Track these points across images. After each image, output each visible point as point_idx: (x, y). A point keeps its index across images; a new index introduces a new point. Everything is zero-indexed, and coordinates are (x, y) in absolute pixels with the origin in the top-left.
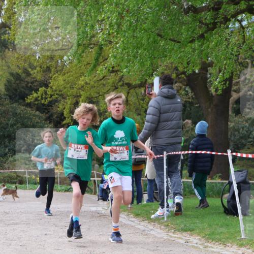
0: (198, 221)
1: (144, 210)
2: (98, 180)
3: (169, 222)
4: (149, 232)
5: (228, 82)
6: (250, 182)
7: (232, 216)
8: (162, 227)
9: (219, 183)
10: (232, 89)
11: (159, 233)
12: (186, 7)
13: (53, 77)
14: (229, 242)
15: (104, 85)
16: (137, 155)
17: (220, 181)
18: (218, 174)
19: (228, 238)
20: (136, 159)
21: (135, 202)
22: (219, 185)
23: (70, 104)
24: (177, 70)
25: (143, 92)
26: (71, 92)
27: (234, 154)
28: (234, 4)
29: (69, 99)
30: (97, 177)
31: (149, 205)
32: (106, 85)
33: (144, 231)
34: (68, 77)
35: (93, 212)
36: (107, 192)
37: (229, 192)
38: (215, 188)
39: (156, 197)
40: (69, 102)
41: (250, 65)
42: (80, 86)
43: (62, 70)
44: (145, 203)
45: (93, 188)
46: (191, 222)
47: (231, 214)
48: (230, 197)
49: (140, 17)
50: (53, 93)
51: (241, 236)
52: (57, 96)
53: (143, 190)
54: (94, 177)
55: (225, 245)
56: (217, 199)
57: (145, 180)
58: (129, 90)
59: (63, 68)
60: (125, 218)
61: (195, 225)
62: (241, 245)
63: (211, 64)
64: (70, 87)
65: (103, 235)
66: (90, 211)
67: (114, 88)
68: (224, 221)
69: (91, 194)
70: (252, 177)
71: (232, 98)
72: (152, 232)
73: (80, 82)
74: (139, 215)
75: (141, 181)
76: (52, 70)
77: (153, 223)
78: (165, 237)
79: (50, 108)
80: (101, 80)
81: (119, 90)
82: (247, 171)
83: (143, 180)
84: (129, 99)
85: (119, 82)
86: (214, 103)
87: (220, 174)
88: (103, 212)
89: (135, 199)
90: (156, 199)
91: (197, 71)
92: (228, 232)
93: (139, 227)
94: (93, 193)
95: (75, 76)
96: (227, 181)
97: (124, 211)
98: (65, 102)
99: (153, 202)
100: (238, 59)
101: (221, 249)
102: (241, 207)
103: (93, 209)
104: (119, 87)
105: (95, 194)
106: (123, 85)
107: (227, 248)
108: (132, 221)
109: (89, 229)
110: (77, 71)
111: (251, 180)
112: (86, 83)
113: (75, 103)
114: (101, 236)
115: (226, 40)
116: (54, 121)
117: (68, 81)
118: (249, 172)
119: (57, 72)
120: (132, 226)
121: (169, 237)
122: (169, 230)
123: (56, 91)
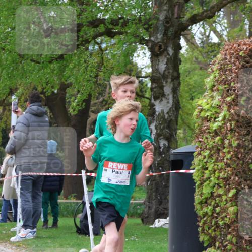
0: (49, 241)
3: (21, 243)
5: (84, 104)
7: (84, 236)
8: (13, 248)
9: (74, 203)
10: (91, 110)
17: (74, 201)
18: (73, 193)
22: (73, 205)
24: (36, 90)
25: (1, 111)
27: (88, 174)
28: (93, 27)
31: (1, 226)
37: (82, 211)
38: (70, 207)
39: (9, 216)
41: (108, 87)
46: (42, 242)
47: (83, 234)
48: (83, 217)
56: (70, 219)
61: (47, 245)
63: (70, 85)
68: (75, 240)
71: (90, 119)
77: (4, 244)
86: (72, 123)
87: (75, 194)
90: (9, 220)
91: (56, 91)
96: (81, 201)
99: (6, 222)
100: (97, 81)
102: (92, 227)
115: (85, 62)
122: (20, 251)
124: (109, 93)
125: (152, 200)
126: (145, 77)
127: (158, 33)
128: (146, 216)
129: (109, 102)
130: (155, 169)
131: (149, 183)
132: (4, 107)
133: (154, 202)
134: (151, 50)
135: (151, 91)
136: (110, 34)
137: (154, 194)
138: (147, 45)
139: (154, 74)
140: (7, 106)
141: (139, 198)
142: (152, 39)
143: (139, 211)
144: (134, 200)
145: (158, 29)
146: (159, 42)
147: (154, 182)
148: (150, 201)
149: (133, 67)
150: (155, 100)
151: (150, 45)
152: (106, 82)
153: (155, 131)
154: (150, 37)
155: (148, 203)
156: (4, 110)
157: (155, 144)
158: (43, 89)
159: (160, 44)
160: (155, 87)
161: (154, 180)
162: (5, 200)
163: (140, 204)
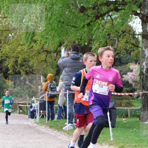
1: (55, 124)
2: (29, 107)
3: (70, 131)
4: (57, 137)
6: (117, 108)
8: (65, 134)
11: (64, 138)
12: (79, 7)
13: (3, 46)
14: (104, 143)
15: (33, 51)
16: (52, 92)
19: (103, 141)
20: (51, 94)
21: (50, 119)
23: (13, 62)
24: (75, 43)
25: (55, 55)
26: (13, 55)
28: (107, 6)
29: (12, 59)
30: (28, 105)
31: (58, 121)
32: (34, 51)
33: (55, 136)
34: (11, 46)
35: (25, 125)
36: (34, 114)
39: (62, 116)
40: (12, 61)
41: (117, 41)
42: (18, 52)
43: (8, 42)
44: (56, 120)
45: (26, 111)
47: (105, 127)
49: (53, 12)
50: (2, 55)
51: (111, 139)
52: (5, 57)
53: (55, 112)
54: (26, 105)
55: (102, 144)
57: (56, 107)
58: (47, 54)
59: (9, 41)
60: (44, 129)
62: (111, 145)
63: (94, 40)
64: (13, 52)
65: (31, 138)
66: (24, 125)
67: (38, 53)
69: (25, 114)
70: (118, 105)
72: (59, 137)
73: (18, 49)
74: (52, 127)
75: (54, 107)
76: (2, 42)
77: (60, 132)
78: (67, 140)
79: (1, 64)
80: (31, 48)
81: (41, 54)
82: (115, 102)
83: (55, 107)
84: (47, 59)
85: (42, 49)
88: (31, 125)
89: (50, 117)
90: (62, 118)
91: (86, 44)
92: (103, 137)
93: (52, 134)
94: (26, 114)
95: (15, 45)
97: (44, 125)
98: (10, 61)
99: (60, 119)
100: (110, 37)
101: (99, 147)
102: (111, 123)
103: (26, 123)
104: (41, 52)
105: (27, 114)
106: (43, 51)
107: (103, 146)
108: (48, 131)
109: (23, 135)
110: (17, 43)
111: (117, 107)
112: (22, 50)
113: (15, 62)
114: (30, 139)
115: (102, 26)
116: (3, 72)
117: (11, 48)
118: (116, 102)
119: (5, 43)
120: (48, 133)
121: (69, 140)
122: (69, 136)
123: (4, 54)
124: (117, 45)
125: (145, 107)
126: (139, 35)
127: (146, 9)
128: (142, 116)
129: (117, 50)
130: (146, 89)
131: (143, 97)
132: (57, 53)
133: (146, 108)
134: (142, 19)
135: (143, 43)
136: (117, 10)
137: (146, 104)
138: (139, 16)
139: (144, 33)
140: (59, 52)
141: (138, 106)
142: (142, 12)
143: (137, 114)
144: (135, 107)
145: (145, 7)
146: (146, 14)
147: (146, 97)
148: (144, 108)
149: (131, 29)
150: (145, 48)
151: (141, 16)
152: (115, 38)
153: (146, 67)
154: (141, 11)
155: (143, 109)
156: (57, 55)
157: (146, 74)
158: (79, 42)
159: (147, 15)
160: (145, 41)
161: (146, 96)
162: (59, 107)
163: (138, 110)
